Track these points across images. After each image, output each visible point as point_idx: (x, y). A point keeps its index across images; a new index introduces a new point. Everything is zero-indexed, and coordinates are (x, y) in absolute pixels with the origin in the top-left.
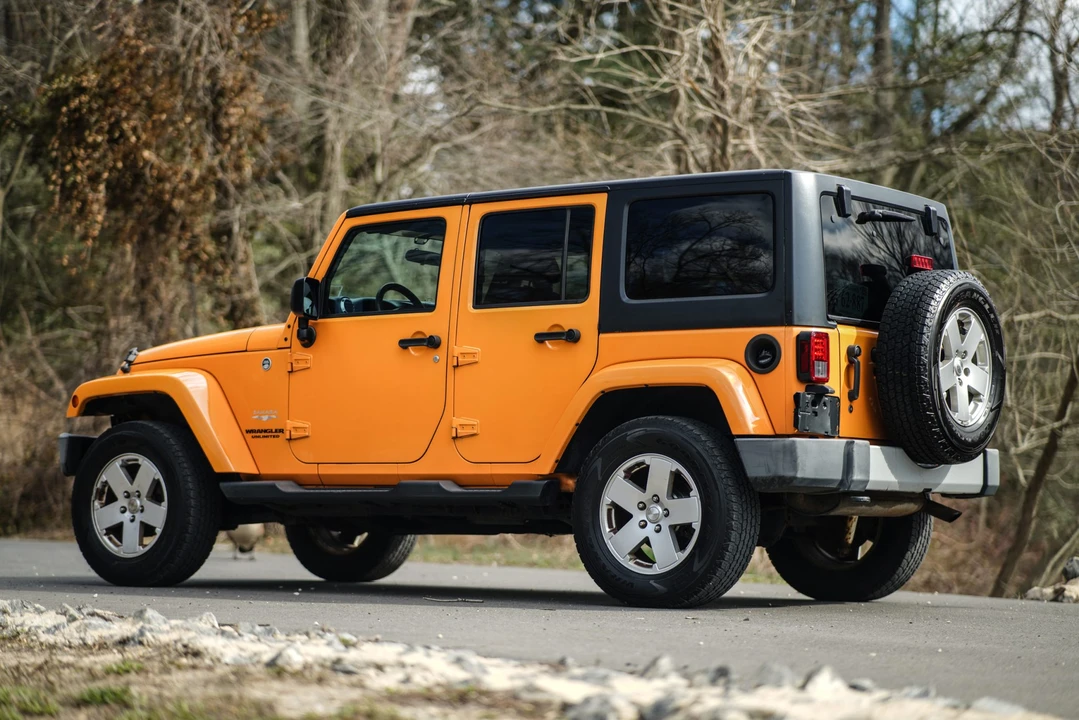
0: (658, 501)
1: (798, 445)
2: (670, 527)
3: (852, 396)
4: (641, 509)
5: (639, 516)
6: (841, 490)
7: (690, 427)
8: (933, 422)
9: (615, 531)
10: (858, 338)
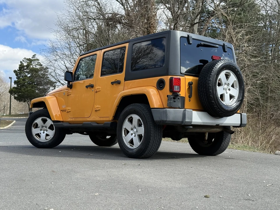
0: (135, 128)
1: (168, 111)
2: (138, 135)
3: (190, 97)
4: (132, 130)
5: (131, 132)
6: (182, 124)
7: (142, 106)
8: (214, 104)
9: (126, 136)
10: (193, 80)
